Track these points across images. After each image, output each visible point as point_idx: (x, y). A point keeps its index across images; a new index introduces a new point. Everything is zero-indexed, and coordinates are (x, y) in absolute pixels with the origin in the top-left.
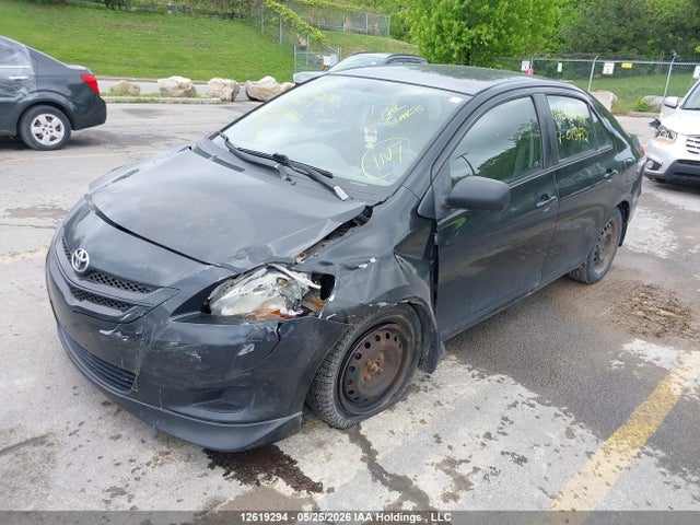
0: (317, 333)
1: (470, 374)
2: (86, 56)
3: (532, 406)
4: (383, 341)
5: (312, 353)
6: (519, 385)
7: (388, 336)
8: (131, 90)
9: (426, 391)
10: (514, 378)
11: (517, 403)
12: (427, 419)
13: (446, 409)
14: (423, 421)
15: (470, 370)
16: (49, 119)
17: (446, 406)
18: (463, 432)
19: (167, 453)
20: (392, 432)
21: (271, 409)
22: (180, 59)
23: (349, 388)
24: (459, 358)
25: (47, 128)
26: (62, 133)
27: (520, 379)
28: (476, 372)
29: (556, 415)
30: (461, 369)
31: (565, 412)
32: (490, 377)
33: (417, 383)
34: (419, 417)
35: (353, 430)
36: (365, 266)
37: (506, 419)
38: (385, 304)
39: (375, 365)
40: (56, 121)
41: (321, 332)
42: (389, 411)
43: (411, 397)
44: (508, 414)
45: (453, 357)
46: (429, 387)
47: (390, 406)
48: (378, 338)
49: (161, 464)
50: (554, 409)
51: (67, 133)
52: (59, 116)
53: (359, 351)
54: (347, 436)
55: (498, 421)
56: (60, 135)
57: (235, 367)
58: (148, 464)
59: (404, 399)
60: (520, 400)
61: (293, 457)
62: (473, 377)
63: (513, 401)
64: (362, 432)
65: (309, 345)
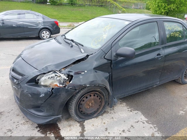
0: (65, 92)
1: (128, 110)
2: (65, 17)
3: (143, 123)
4: (92, 97)
5: (63, 98)
6: (143, 115)
7: (94, 95)
8: (72, 25)
9: (110, 114)
10: (142, 113)
11: (139, 121)
12: (106, 122)
13: (114, 120)
14: (104, 123)
15: (128, 108)
16: (46, 32)
17: (115, 119)
18: (116, 128)
19: (28, 122)
20: (93, 125)
21: (51, 113)
22: (87, 17)
23: (81, 110)
24: (126, 104)
25: (45, 34)
26: (49, 36)
27: (144, 114)
28: (130, 109)
29: (151, 128)
30: (126, 108)
31: (155, 127)
32: (133, 112)
33: (109, 111)
34: (104, 121)
35: (82, 123)
36: (83, 73)
37: (132, 126)
38: (89, 85)
39: (91, 104)
40: (48, 33)
41: (66, 92)
42: (95, 118)
43: (104, 115)
44: (134, 125)
45: (125, 104)
46: (112, 112)
47: (97, 117)
48: (90, 96)
49: (24, 125)
50: (151, 125)
51: (50, 36)
52: (48, 32)
53: (83, 99)
54: (79, 124)
55: (129, 126)
56: (48, 36)
57: (39, 100)
58: (21, 124)
59: (102, 115)
60: (140, 121)
61: (60, 128)
62: (128, 111)
63: (138, 120)
64: (84, 124)
65: (62, 96)
